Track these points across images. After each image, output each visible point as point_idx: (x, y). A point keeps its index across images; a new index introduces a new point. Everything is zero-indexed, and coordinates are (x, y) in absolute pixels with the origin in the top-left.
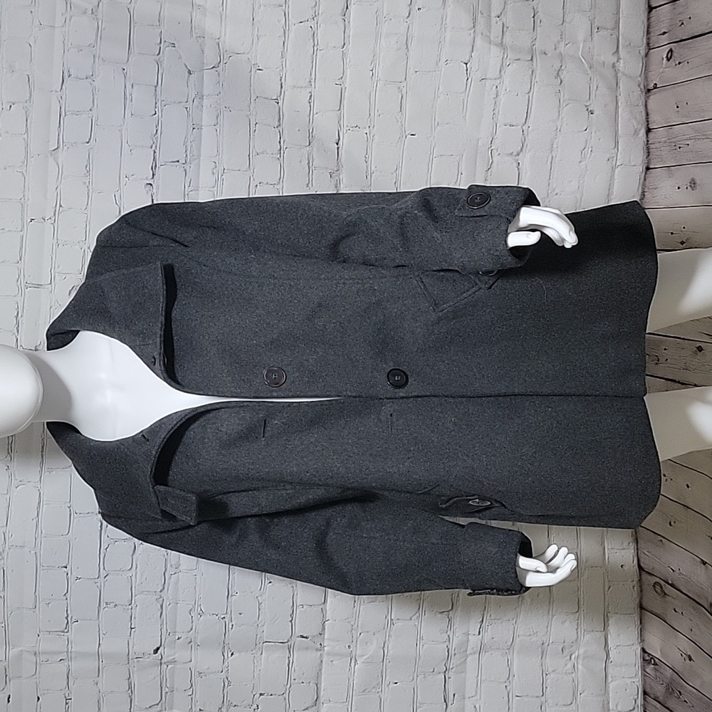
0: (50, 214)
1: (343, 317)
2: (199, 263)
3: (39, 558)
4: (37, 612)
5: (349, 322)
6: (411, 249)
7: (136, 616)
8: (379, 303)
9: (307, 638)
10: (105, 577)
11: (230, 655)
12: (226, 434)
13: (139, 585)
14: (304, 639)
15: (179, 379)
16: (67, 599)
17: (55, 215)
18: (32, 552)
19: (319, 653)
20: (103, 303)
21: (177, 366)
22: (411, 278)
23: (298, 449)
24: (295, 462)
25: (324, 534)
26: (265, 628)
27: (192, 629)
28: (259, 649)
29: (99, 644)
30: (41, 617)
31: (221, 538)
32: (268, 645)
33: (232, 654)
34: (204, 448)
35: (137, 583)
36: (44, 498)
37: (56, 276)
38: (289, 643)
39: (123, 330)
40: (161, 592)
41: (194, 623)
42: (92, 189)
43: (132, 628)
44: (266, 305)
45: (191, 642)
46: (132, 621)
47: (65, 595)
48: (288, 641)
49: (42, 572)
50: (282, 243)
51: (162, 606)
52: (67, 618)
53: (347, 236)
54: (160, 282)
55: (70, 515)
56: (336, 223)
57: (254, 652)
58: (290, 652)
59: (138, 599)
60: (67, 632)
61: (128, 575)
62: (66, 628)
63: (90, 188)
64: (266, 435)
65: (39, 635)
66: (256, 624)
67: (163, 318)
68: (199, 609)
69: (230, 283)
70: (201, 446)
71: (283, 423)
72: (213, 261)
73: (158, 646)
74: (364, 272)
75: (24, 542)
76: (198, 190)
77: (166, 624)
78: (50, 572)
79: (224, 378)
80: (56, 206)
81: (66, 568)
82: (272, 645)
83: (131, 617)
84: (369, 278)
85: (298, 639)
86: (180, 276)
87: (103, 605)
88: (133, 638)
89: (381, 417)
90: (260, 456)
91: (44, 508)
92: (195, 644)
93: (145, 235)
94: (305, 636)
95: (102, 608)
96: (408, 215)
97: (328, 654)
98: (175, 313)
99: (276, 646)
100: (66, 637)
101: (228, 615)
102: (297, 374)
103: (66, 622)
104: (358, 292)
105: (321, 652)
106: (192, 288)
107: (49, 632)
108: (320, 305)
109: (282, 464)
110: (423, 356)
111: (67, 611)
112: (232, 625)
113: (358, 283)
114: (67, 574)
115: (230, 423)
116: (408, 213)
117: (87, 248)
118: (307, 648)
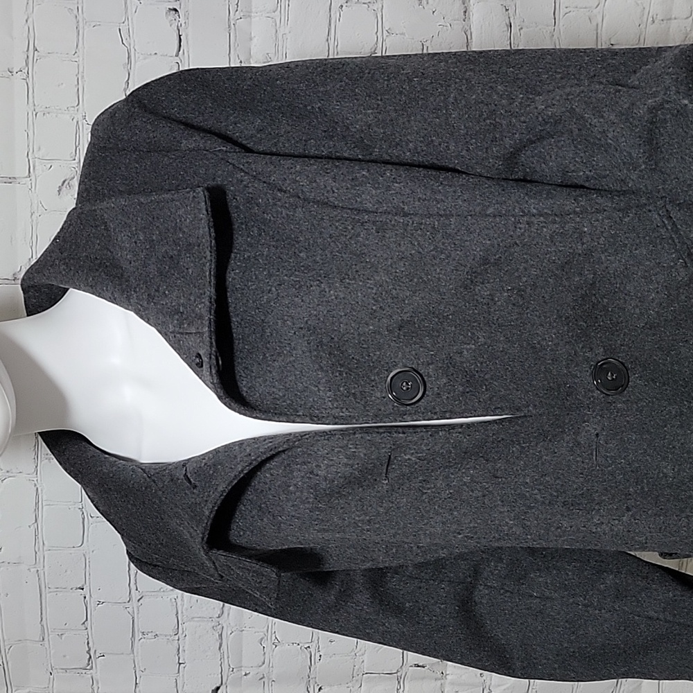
0: (19, 63)
1: (524, 279)
2: (272, 186)
3: (42, 579)
4: (47, 646)
5: (534, 286)
6: (661, 164)
7: (186, 648)
8: (588, 254)
9: (424, 667)
10: (139, 600)
11: (317, 690)
12: (326, 479)
13: (187, 609)
14: (419, 668)
15: (244, 390)
16: (87, 629)
17: (27, 65)
18: (32, 570)
19: (439, 683)
20: (108, 249)
21: (239, 369)
22: (650, 211)
23: (443, 495)
24: (439, 519)
25: (470, 588)
26: (365, 658)
27: (264, 663)
28: (357, 681)
29: (136, 684)
30: (52, 652)
31: (312, 595)
32: (369, 677)
33: (320, 689)
34: (288, 500)
35: (185, 606)
36: (44, 496)
37: (37, 164)
38: (399, 674)
39: (145, 304)
40: (219, 617)
41: (266, 655)
42: (84, 19)
43: (180, 664)
44: (391, 265)
45: (264, 677)
46: (180, 655)
47: (84, 623)
48: (398, 671)
49: (48, 595)
50: (416, 148)
51: (221, 635)
52: (88, 652)
53: (541, 139)
54: (204, 223)
55: (84, 519)
56: (522, 119)
57: (350, 684)
58: (399, 682)
59: (187, 627)
60: (90, 669)
61: (171, 597)
62: (89, 665)
63: (80, 19)
64: (390, 476)
65: (51, 674)
66: (353, 654)
67: (213, 290)
68: (274, 638)
69: (326, 223)
70: (283, 497)
71: (419, 458)
72: (295, 181)
73: (218, 685)
74: (566, 202)
75: (20, 557)
76: (250, 16)
77: (228, 657)
78: (60, 594)
79: (321, 393)
80: (28, 50)
81: (83, 589)
82: (376, 677)
83: (179, 650)
84: (575, 212)
85: (411, 668)
86: (237, 207)
87: (138, 636)
88: (183, 675)
89: (579, 439)
90: (381, 510)
91: (45, 512)
92: (269, 679)
93: (172, 131)
94: (421, 664)
95: (137, 639)
96: (667, 106)
97: (452, 683)
98: (232, 276)
99: (381, 677)
100: (90, 676)
101: (314, 644)
102: (445, 380)
103: (88, 657)
104: (552, 237)
105: (442, 681)
106: (259, 229)
107: (66, 670)
108: (485, 261)
109: (418, 522)
110: (654, 335)
111: (88, 643)
112: (320, 656)
113: (554, 222)
114: (85, 597)
115: (331, 463)
116: (668, 102)
117: (81, 118)
118: (423, 678)
